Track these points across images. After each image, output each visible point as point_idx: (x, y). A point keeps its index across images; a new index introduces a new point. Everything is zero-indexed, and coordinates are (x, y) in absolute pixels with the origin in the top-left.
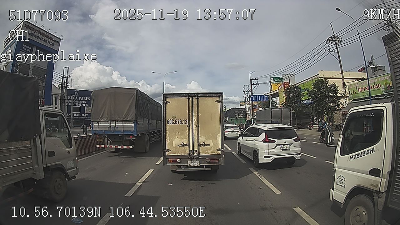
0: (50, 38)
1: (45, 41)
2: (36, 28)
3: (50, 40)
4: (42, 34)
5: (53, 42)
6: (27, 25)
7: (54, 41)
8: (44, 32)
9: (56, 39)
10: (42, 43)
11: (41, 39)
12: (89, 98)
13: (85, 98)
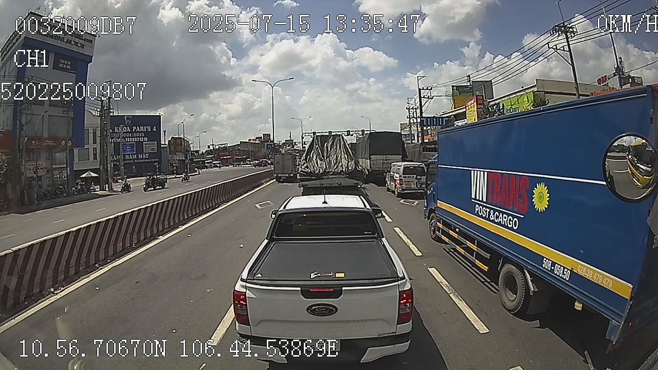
0: (80, 37)
3: (77, 40)
5: (82, 42)
7: (85, 40)
9: (89, 37)
10: (64, 45)
11: (62, 40)
12: (149, 128)
13: (142, 127)
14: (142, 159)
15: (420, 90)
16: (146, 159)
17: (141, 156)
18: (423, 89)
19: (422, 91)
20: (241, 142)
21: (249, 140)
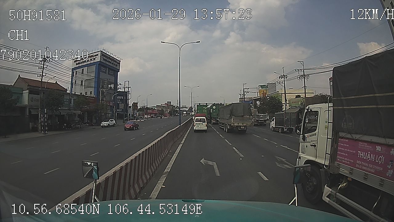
0: (116, 62)
1: (113, 64)
2: (108, 56)
3: (115, 63)
4: (111, 59)
5: (116, 64)
6: (103, 55)
7: (118, 63)
8: (112, 58)
9: (119, 62)
10: (111, 65)
11: (111, 63)
12: (122, 97)
13: (119, 97)
14: (119, 112)
15: (244, 89)
16: (121, 112)
17: (118, 110)
18: (245, 89)
19: (245, 90)
20: (157, 105)
21: (161, 105)
